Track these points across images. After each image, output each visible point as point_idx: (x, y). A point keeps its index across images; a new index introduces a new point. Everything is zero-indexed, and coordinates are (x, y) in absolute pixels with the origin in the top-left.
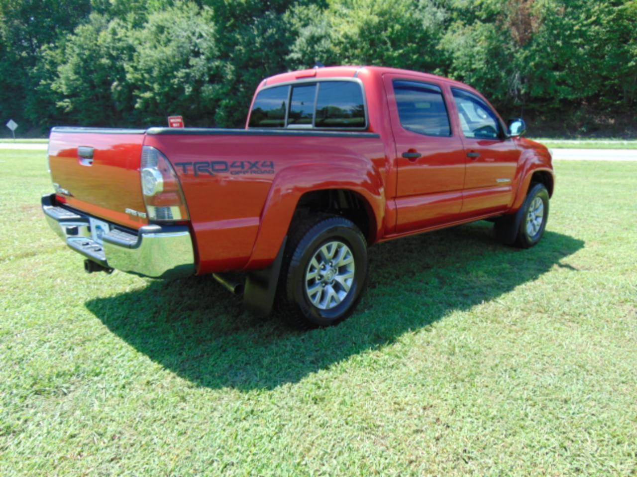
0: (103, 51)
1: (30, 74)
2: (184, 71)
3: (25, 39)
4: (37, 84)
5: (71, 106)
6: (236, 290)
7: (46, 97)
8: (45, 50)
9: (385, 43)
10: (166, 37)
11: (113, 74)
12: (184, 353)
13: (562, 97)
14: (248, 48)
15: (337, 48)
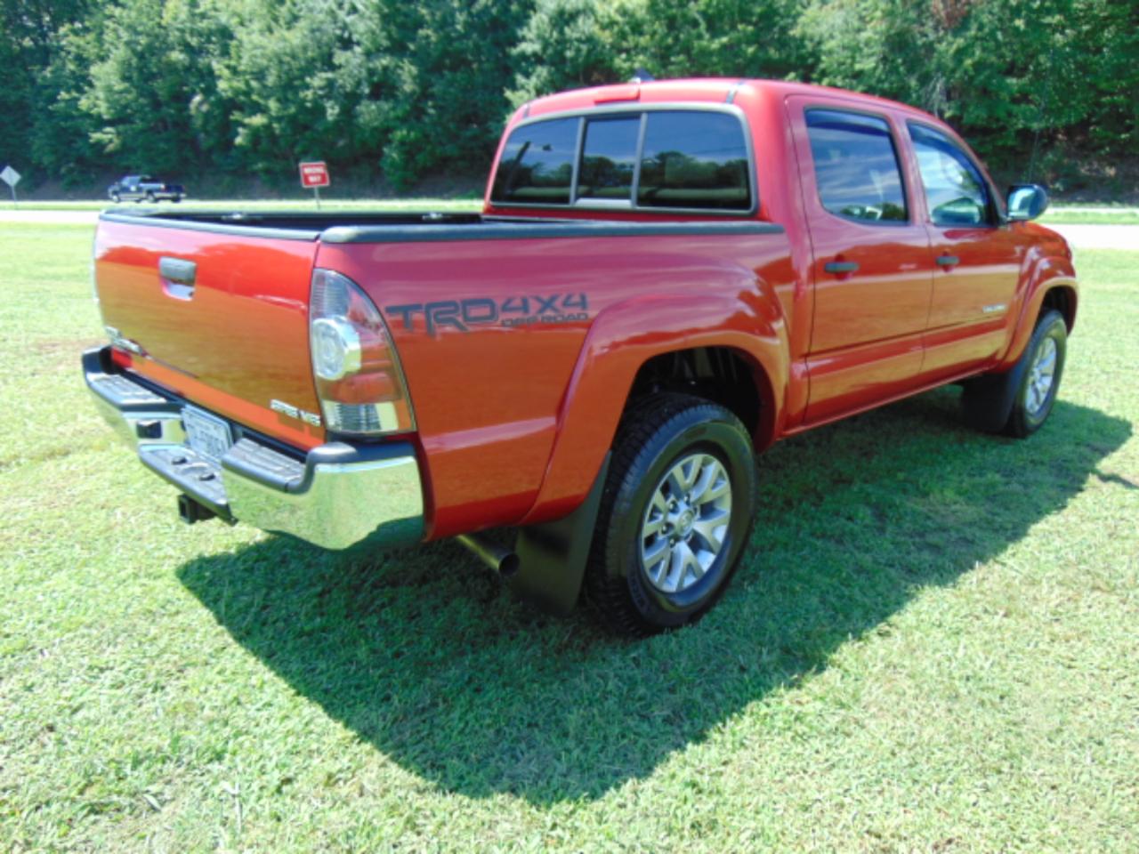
0: (173, 36)
1: (39, 81)
2: (324, 75)
3: (28, 13)
4: (53, 100)
5: (116, 141)
6: (502, 565)
7: (69, 124)
8: (66, 36)
9: (695, 24)
10: (290, 11)
11: (193, 80)
12: (395, 699)
13: (1020, 126)
14: (441, 33)
15: (607, 33)
